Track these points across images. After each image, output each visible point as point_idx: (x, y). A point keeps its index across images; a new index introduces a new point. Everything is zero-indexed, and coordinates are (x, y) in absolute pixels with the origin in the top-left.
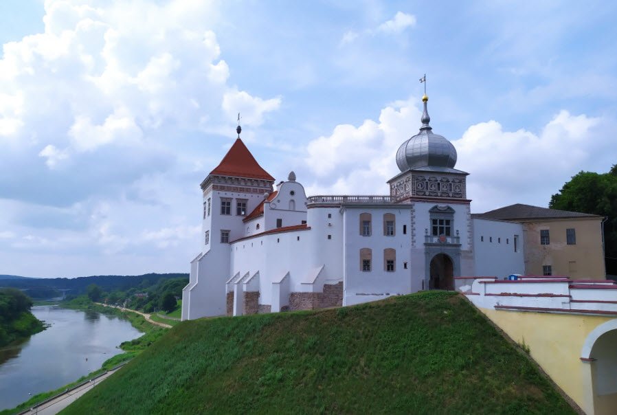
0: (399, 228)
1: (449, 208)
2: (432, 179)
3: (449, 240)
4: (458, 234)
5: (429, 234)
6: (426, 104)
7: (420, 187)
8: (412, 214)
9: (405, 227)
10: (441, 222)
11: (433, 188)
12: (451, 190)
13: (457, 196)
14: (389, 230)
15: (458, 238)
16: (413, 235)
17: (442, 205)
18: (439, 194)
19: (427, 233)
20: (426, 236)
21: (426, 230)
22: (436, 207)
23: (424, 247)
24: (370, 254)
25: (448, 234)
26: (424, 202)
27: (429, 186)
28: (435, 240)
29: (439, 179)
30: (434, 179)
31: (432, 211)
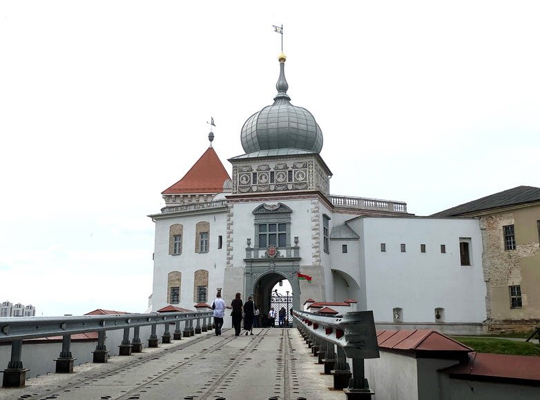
0: (213, 241)
1: (282, 206)
2: (261, 168)
3: (283, 253)
4: (296, 242)
5: (252, 246)
6: (282, 66)
7: (244, 182)
8: (229, 220)
9: (221, 237)
10: (272, 225)
11: (264, 180)
12: (290, 180)
13: (300, 187)
14: (202, 245)
15: (297, 248)
16: (230, 250)
17: (272, 204)
18: (272, 188)
19: (249, 244)
20: (248, 250)
21: (249, 240)
22: (262, 207)
23: (244, 265)
24: (179, 280)
25: (283, 244)
26: (247, 201)
27: (258, 178)
28: (262, 254)
29: (272, 165)
31: (258, 213)
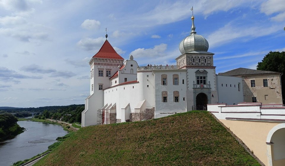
0: (180, 81)
1: (205, 71)
2: (196, 57)
3: (205, 86)
4: (209, 83)
5: (195, 84)
6: (193, 21)
7: (190, 61)
8: (187, 74)
9: (183, 80)
10: (201, 78)
11: (197, 61)
12: (206, 62)
13: (209, 65)
14: (176, 82)
15: (210, 85)
16: (187, 84)
17: (201, 70)
18: (200, 64)
19: (194, 83)
20: (194, 85)
21: (194, 81)
22: (198, 70)
23: (193, 90)
24: (167, 94)
25: (205, 83)
26: (192, 68)
27: (195, 61)
28: (198, 86)
29: (200, 56)
30: (197, 57)
31: (197, 72)
